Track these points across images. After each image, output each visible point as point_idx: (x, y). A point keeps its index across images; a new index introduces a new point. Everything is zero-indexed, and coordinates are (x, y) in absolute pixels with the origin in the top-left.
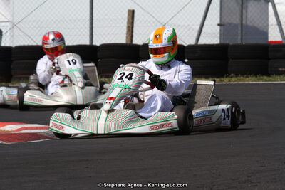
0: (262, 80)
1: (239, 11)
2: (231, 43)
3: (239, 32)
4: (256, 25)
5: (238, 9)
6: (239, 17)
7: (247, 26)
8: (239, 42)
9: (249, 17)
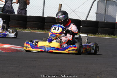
0: (111, 37)
1: (104, 8)
2: (100, 21)
3: (104, 17)
4: (111, 15)
5: (104, 7)
6: (104, 10)
7: (107, 15)
8: (104, 21)
9: (108, 11)
